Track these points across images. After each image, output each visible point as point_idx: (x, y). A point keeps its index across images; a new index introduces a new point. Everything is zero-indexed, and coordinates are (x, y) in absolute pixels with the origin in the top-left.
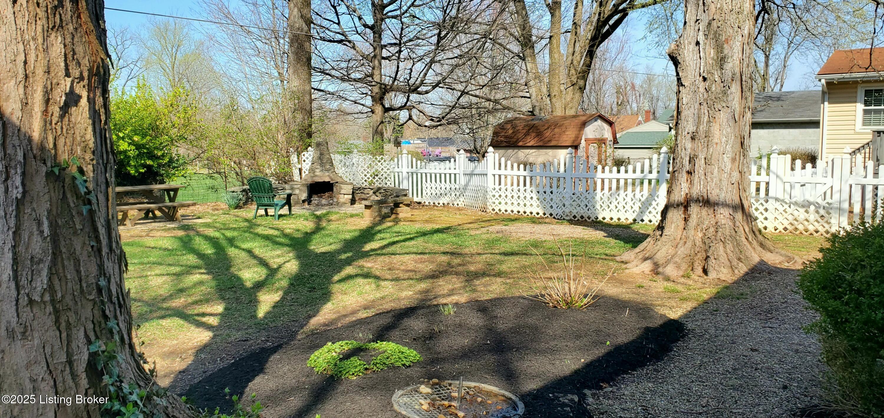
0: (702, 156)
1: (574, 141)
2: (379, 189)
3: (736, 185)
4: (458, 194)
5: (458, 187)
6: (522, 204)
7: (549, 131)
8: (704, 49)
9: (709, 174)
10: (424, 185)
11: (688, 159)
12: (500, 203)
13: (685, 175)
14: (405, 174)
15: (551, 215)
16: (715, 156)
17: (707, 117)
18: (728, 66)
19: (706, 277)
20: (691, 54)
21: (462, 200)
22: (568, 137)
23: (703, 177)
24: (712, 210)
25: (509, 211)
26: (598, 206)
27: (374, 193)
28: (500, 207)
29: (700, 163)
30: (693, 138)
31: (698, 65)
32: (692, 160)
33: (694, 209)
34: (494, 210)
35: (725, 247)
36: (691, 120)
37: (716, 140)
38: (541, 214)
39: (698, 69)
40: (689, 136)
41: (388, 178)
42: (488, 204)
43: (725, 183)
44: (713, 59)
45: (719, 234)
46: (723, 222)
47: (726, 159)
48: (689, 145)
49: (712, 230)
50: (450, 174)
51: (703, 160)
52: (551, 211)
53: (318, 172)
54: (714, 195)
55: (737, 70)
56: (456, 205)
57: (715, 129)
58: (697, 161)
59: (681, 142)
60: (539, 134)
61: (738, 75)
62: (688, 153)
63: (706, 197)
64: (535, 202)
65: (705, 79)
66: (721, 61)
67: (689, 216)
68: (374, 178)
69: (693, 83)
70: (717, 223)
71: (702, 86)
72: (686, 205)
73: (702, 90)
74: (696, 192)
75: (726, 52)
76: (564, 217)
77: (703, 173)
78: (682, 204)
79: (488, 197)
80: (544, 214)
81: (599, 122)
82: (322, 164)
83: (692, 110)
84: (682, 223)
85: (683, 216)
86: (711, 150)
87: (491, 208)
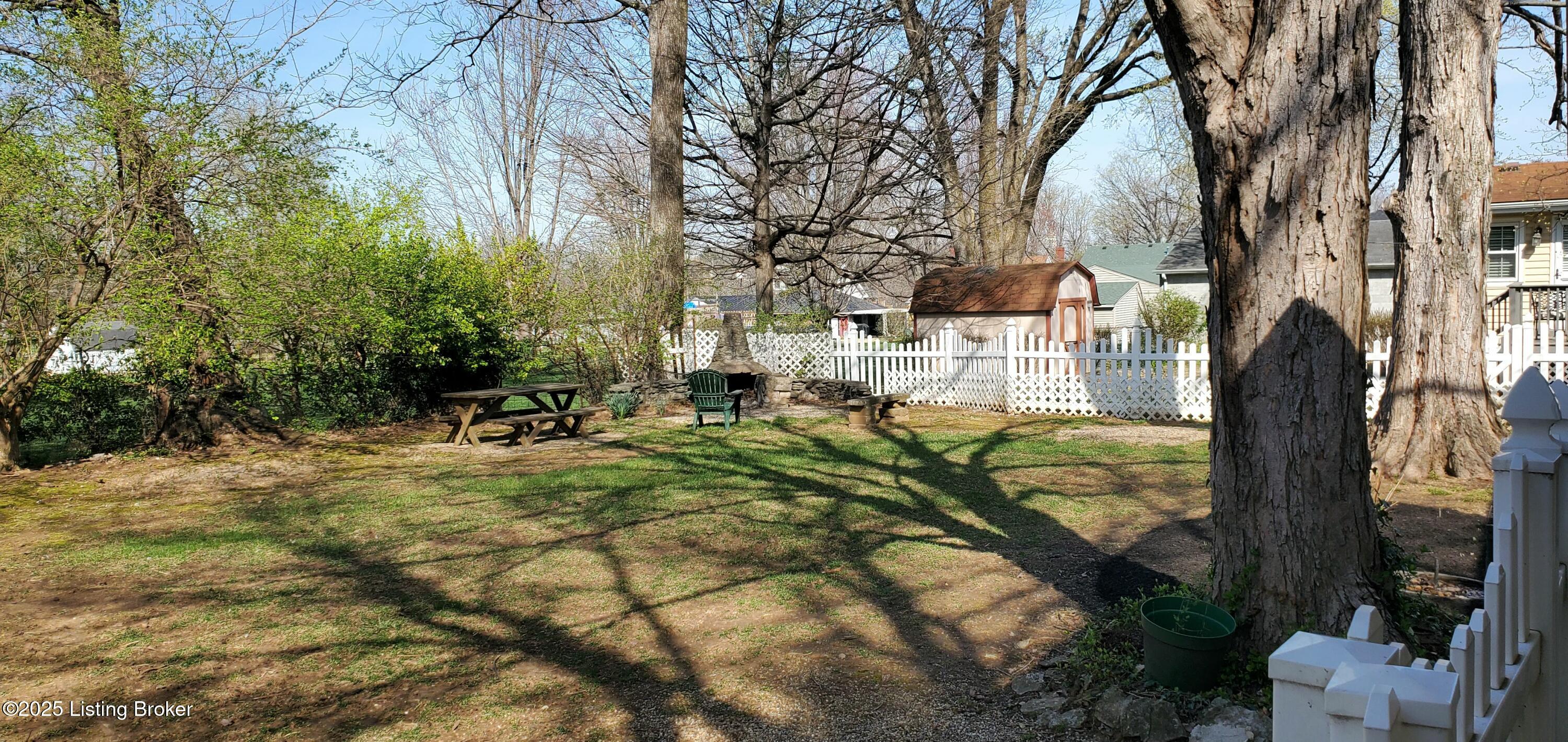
0: (1437, 333)
1: (1043, 304)
2: (815, 382)
3: (1478, 367)
4: (943, 386)
5: (942, 377)
6: (1063, 399)
7: (1004, 288)
8: (1438, 206)
9: (1446, 355)
10: (885, 375)
11: (1418, 337)
12: (1028, 399)
13: (1415, 357)
14: (854, 360)
15: (1110, 413)
16: (1452, 332)
17: (1442, 287)
18: (1466, 226)
19: (1454, 480)
20: (1420, 212)
21: (951, 396)
22: (1033, 297)
23: (1439, 359)
24: (1449, 399)
25: (1043, 410)
26: (1180, 399)
27: (808, 388)
28: (1029, 404)
29: (1435, 342)
30: (1425, 312)
31: (1430, 225)
32: (1424, 337)
33: (1429, 398)
34: (1018, 409)
35: (1472, 442)
36: (1421, 290)
37: (1453, 314)
38: (1094, 412)
39: (1430, 230)
40: (1419, 310)
41: (826, 366)
42: (1009, 400)
43: (1465, 365)
44: (1448, 217)
45: (1463, 426)
46: (1466, 411)
47: (1466, 336)
48: (1419, 320)
49: (1453, 421)
50: (922, 359)
51: (1439, 339)
52: (1110, 407)
53: (728, 360)
54: (1453, 377)
55: (1478, 231)
56: (940, 403)
57: (1452, 299)
58: (1431, 339)
59: (1409, 316)
60: (986, 293)
61: (1479, 235)
62: (1418, 330)
63: (1442, 380)
64: (1083, 395)
65: (1439, 241)
66: (1456, 219)
67: (1423, 406)
68: (805, 366)
69: (1425, 246)
70: (1457, 413)
71: (1435, 249)
72: (1418, 391)
73: (1436, 254)
74: (1430, 375)
75: (1463, 209)
76: (1130, 415)
77: (1439, 353)
78: (1412, 391)
79: (1009, 390)
80: (1099, 412)
81: (1075, 274)
82: (733, 348)
83: (1423, 278)
84: (1412, 416)
85: (1414, 406)
86: (1448, 325)
87: (1014, 407)
